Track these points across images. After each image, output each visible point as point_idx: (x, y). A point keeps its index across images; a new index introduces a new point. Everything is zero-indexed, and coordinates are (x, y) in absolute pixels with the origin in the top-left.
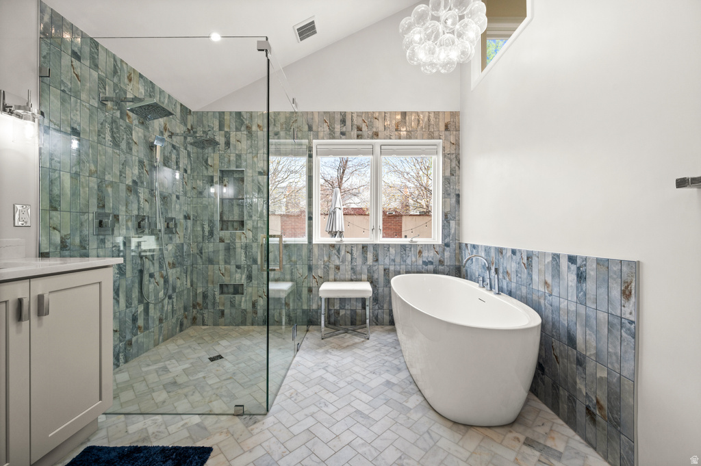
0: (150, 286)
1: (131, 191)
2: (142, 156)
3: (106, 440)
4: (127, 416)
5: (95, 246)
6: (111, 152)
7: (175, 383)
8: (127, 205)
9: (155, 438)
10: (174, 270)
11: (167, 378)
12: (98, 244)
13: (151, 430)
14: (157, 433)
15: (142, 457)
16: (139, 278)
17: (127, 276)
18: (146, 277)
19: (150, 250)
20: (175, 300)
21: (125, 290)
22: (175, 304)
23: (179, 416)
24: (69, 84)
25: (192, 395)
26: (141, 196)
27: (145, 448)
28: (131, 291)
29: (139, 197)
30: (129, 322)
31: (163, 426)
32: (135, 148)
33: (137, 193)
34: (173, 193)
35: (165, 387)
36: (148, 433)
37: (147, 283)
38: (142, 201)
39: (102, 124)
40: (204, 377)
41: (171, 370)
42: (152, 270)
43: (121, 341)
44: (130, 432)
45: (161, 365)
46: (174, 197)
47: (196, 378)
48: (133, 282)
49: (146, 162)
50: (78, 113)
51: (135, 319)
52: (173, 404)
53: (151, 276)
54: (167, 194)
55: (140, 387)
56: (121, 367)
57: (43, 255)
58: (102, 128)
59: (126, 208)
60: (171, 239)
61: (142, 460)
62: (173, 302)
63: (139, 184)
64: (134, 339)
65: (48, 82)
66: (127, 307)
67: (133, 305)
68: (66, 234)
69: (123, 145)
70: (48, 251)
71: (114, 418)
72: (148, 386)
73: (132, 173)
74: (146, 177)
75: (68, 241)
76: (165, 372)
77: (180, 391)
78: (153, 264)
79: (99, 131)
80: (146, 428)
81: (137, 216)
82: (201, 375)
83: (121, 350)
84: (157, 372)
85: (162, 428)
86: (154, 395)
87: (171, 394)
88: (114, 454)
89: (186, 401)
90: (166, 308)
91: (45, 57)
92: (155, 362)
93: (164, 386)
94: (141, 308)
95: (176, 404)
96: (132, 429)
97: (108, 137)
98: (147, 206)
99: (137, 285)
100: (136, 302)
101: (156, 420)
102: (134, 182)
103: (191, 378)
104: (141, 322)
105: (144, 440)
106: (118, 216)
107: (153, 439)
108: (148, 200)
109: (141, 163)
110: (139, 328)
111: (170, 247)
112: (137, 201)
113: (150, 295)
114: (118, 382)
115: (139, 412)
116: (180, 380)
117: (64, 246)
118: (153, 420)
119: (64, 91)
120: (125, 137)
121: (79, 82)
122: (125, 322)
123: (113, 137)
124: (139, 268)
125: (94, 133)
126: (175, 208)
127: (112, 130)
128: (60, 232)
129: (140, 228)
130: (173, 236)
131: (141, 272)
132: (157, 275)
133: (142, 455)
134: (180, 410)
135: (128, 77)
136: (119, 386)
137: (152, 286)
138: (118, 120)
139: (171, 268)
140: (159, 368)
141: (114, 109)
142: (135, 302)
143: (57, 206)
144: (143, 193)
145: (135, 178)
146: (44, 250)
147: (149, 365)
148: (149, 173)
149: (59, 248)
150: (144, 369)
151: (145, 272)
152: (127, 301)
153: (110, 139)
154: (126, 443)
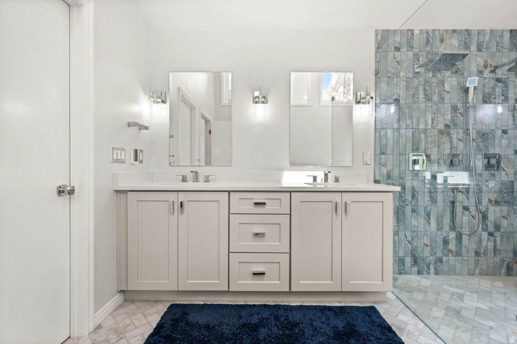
0: (464, 219)
1: (443, 134)
2: (454, 101)
3: (384, 311)
4: (406, 307)
5: (410, 178)
6: (424, 106)
7: (458, 312)
8: (438, 146)
9: (407, 334)
10: (498, 208)
11: (456, 304)
12: (412, 177)
13: (409, 327)
14: (411, 333)
15: (388, 336)
16: (451, 209)
17: (438, 204)
18: (459, 209)
19: (464, 185)
20: (498, 239)
21: (436, 214)
22: (498, 243)
23: (435, 336)
24: (392, 71)
25: (463, 332)
26: (454, 137)
27: (394, 333)
28: (443, 217)
29: (451, 138)
30: (440, 243)
31: (418, 333)
32: (447, 97)
33: (449, 134)
34: (498, 128)
35: (447, 309)
36: (406, 327)
37: (460, 214)
38: (455, 141)
39: (416, 88)
40: (491, 328)
41: (464, 301)
42: (466, 204)
43: (431, 255)
44: (398, 317)
45: (461, 291)
46: (499, 132)
47: (481, 321)
48: (444, 210)
49: (460, 106)
50: (398, 87)
51: (446, 242)
52: (440, 325)
53: (466, 208)
54: (487, 131)
55: (431, 297)
56: (431, 276)
57: (376, 182)
58: (416, 91)
59: (438, 148)
60: (493, 175)
61: (386, 337)
62: (495, 240)
63: (452, 126)
64: (445, 259)
65: (380, 76)
66: (438, 229)
67: (444, 230)
68: (390, 169)
69: (436, 98)
70: (379, 179)
71: (399, 303)
72: (436, 299)
73: (444, 119)
74: (460, 119)
75: (391, 174)
76: (458, 299)
77: (455, 321)
78: (468, 198)
79: (413, 94)
80: (408, 324)
81: (449, 155)
82: (490, 323)
83: (432, 262)
84: (453, 294)
85: (417, 333)
86: (434, 308)
87: (447, 317)
88: (378, 320)
89: (453, 331)
90: (484, 244)
91: (378, 62)
92: (457, 287)
93: (448, 307)
94: (452, 235)
95: (442, 327)
96: (401, 317)
97: (421, 96)
98: (461, 145)
99: (448, 214)
100: (448, 229)
101: (419, 325)
102: (447, 126)
103: (477, 319)
104: (452, 246)
105: (400, 329)
106: (430, 155)
107: (405, 334)
108: (462, 139)
109: (455, 108)
110: (450, 251)
111: (491, 184)
112: (449, 142)
113: (464, 226)
114: (420, 284)
115: (414, 311)
116: (464, 313)
117: (389, 176)
118: (416, 322)
119: (389, 77)
120: (437, 91)
121: (399, 66)
122: (436, 241)
123: (426, 94)
124: (451, 199)
125: (410, 97)
126: (500, 143)
127: (425, 90)
128: (386, 167)
129: (452, 165)
130: (497, 173)
131: (453, 203)
132: (472, 209)
133: (389, 334)
134: (440, 333)
135: (440, 40)
136: (419, 287)
137: (465, 219)
138: (430, 80)
139: (493, 205)
140: (457, 293)
141: (426, 72)
142: (446, 228)
143: (385, 151)
144: (456, 134)
145: (447, 122)
146: (377, 179)
147: (451, 286)
148: (464, 115)
149: (386, 178)
150: (445, 287)
151: (457, 204)
152: (438, 225)
153: (423, 96)
154: (389, 320)
